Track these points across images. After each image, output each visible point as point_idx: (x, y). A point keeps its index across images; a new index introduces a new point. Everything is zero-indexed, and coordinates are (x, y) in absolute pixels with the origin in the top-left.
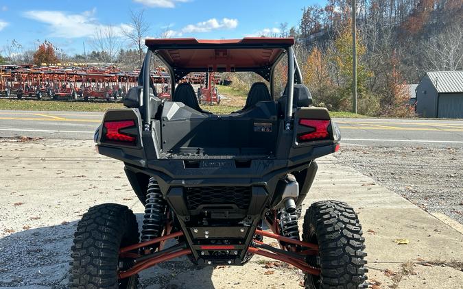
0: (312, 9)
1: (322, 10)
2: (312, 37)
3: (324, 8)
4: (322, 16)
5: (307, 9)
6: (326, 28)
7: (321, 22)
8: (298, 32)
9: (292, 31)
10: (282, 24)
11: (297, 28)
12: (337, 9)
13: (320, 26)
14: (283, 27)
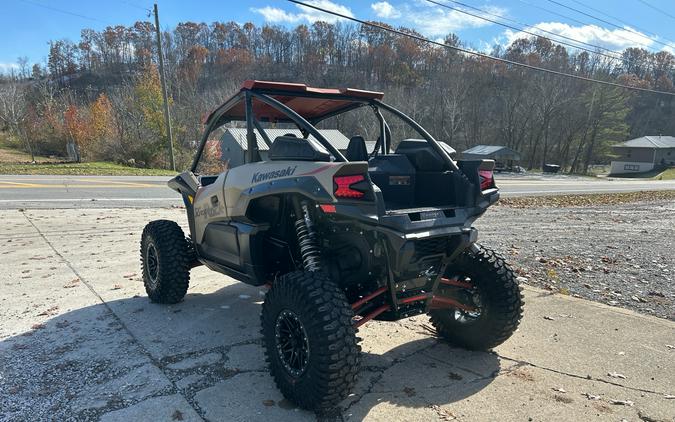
0: (61, 44)
1: (75, 47)
2: (66, 78)
3: (77, 45)
4: (76, 54)
5: (54, 43)
6: (83, 69)
7: (77, 62)
8: (45, 70)
9: (36, 68)
10: (20, 59)
11: (44, 65)
12: (94, 48)
13: (76, 66)
14: (23, 61)
